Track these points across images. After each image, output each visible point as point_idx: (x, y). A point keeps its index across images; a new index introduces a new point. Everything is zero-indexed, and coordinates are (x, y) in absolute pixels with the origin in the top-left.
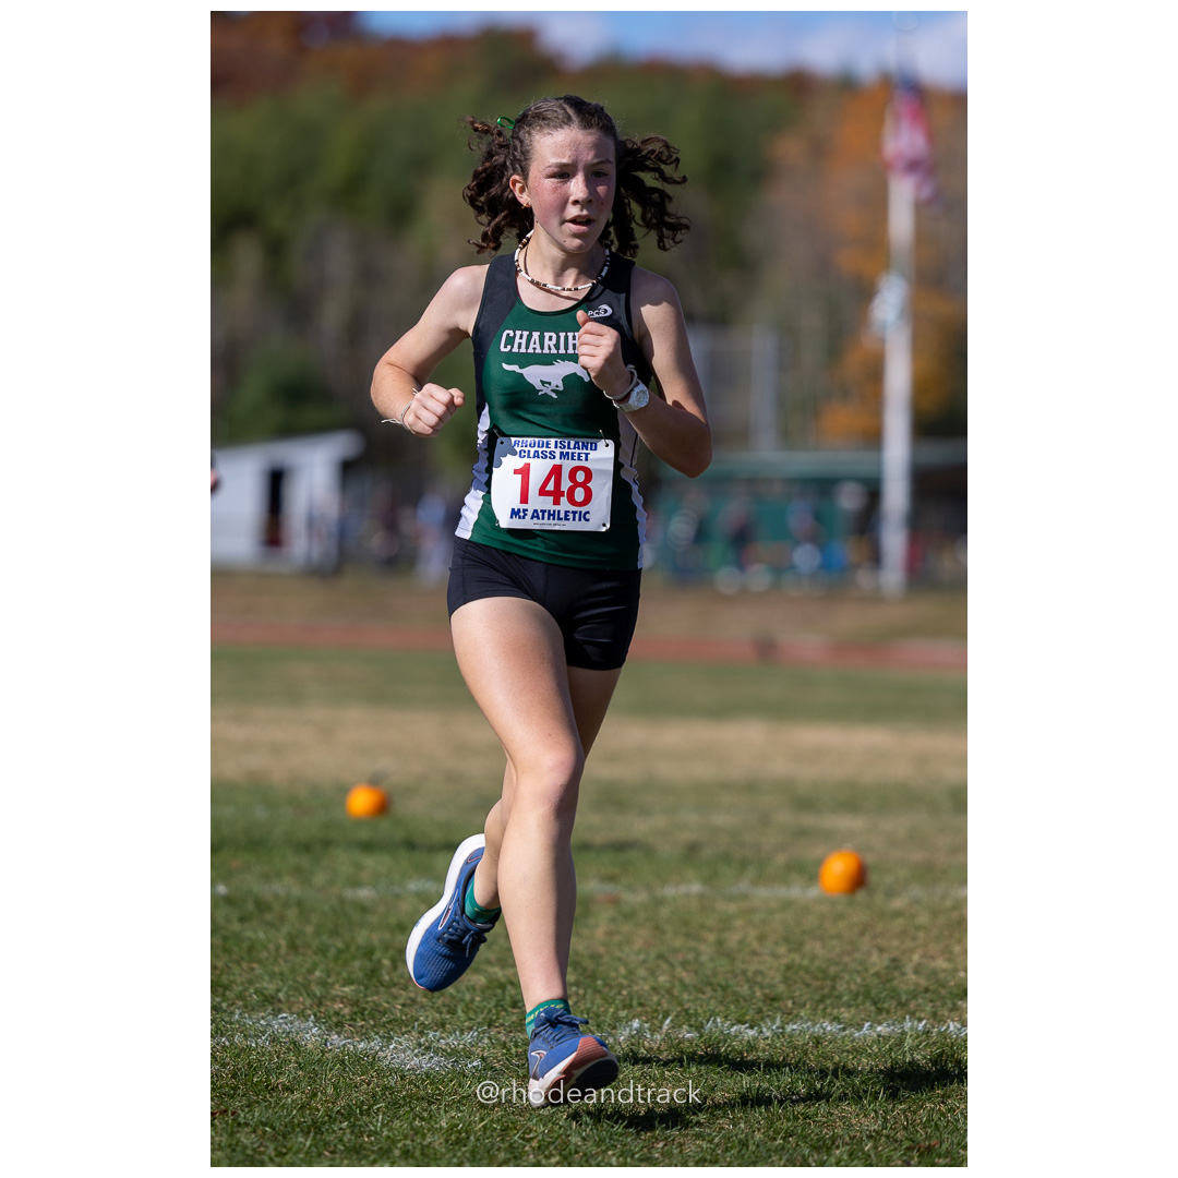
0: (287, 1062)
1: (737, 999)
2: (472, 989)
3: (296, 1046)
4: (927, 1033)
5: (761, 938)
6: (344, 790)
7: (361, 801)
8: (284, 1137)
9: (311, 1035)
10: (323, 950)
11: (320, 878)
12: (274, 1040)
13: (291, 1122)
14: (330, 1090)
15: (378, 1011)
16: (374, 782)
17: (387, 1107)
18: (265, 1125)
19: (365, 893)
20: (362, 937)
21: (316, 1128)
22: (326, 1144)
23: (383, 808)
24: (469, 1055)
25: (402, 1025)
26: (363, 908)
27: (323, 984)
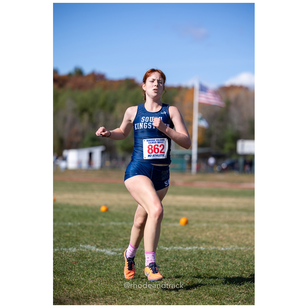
0: (89, 253)
1: (166, 243)
2: (121, 241)
3: (91, 251)
4: (197, 249)
5: (170, 232)
6: (100, 207)
7: (103, 209)
8: (88, 266)
9: (93, 248)
10: (96, 234)
11: (96, 222)
12: (87, 250)
13: (89, 263)
14: (96, 258)
15: (105, 245)
16: (106, 205)
17: (106, 261)
18: (84, 264)
19: (103, 224)
20: (103, 232)
21: (94, 265)
22: (95, 268)
23: (107, 210)
24: (120, 252)
25: (109, 247)
26: (103, 227)
27: (96, 240)
